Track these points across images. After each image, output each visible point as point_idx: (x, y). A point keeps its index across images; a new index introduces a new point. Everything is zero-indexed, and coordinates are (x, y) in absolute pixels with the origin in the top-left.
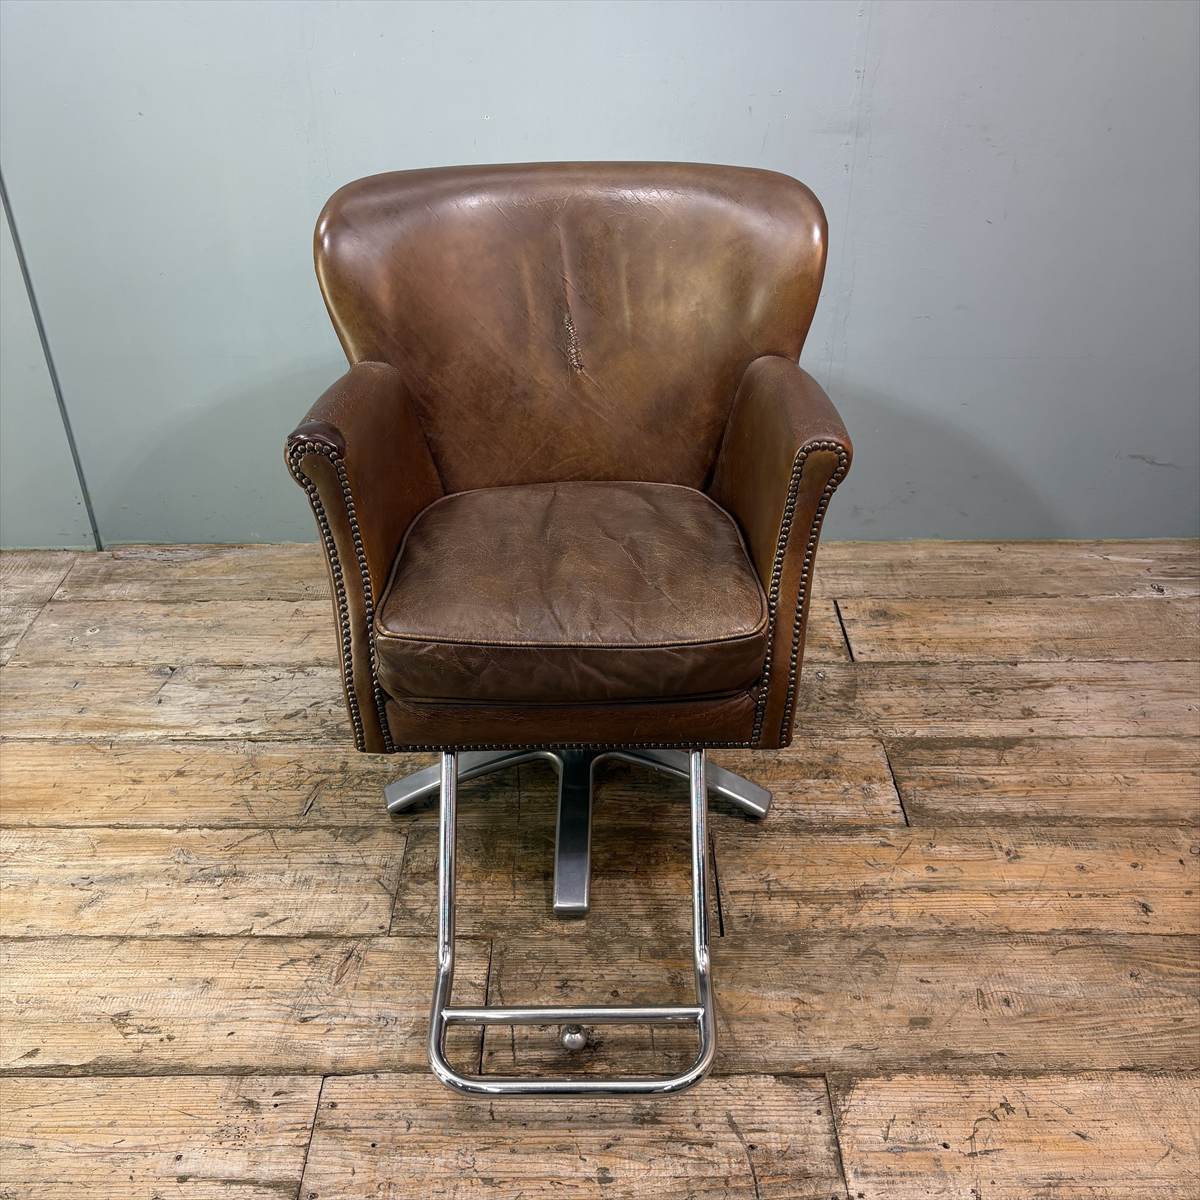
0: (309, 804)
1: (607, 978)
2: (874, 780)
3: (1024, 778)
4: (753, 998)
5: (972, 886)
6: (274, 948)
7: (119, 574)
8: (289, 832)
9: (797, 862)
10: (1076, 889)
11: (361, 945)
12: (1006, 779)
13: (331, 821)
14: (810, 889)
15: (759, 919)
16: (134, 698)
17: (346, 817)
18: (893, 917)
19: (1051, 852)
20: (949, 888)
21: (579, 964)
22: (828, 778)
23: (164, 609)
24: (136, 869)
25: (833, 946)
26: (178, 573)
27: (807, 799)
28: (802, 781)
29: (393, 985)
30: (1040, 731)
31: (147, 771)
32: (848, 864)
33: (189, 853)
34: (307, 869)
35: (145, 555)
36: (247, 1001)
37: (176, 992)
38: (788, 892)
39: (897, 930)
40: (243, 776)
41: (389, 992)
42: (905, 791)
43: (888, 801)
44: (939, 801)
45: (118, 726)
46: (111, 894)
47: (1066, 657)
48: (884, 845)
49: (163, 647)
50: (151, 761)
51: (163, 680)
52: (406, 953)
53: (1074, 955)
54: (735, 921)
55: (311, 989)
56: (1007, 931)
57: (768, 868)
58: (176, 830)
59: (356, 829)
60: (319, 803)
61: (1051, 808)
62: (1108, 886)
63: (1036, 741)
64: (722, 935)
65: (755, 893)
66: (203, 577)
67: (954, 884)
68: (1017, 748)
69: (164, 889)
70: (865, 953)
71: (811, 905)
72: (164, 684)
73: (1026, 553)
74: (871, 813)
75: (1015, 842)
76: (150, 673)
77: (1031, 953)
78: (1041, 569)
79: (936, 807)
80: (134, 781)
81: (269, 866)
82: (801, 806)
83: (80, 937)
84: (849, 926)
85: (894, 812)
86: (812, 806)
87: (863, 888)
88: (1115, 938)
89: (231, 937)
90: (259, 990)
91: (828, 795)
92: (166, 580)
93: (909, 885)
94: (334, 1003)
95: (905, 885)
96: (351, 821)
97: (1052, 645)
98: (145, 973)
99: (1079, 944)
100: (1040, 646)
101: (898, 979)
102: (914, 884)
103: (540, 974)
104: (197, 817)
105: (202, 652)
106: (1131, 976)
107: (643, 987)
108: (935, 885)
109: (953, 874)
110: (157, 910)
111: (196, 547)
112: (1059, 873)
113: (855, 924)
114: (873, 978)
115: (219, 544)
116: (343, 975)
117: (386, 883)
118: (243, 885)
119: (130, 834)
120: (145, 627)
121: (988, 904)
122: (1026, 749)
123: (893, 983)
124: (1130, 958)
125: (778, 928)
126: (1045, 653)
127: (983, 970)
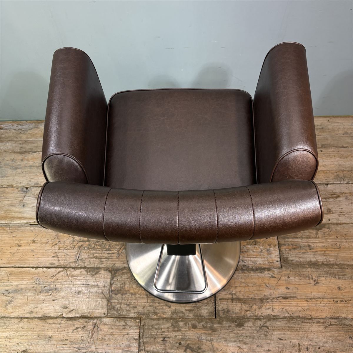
0: (77, 257)
1: (178, 337)
2: (272, 246)
3: (324, 244)
4: (225, 346)
5: (301, 296)
6: (70, 322)
7: (3, 138)
8: (72, 270)
9: (243, 285)
10: (336, 298)
11: (98, 322)
12: (318, 245)
13: (86, 265)
14: (246, 298)
15: (228, 311)
16: (15, 203)
17: (90, 263)
18: (273, 310)
19: (329, 281)
20: (293, 297)
21: (168, 331)
22: (255, 245)
23: (21, 156)
24: (23, 287)
25: (252, 323)
26: (24, 137)
27: (248, 255)
28: (247, 246)
29: (109, 339)
30: (333, 220)
31: (23, 240)
32: (260, 286)
33: (40, 279)
34: (79, 287)
35: (11, 127)
36: (63, 346)
37: (40, 341)
38: (238, 299)
39: (274, 316)
40: (55, 243)
41: (108, 342)
42: (282, 251)
43: (276, 256)
44: (293, 256)
45: (11, 218)
46: (16, 298)
47: (346, 181)
48: (273, 277)
49: (22, 177)
50: (24, 235)
51: (24, 195)
52: (112, 325)
53: (332, 328)
54: (220, 312)
55: (83, 341)
56: (310, 317)
57: (232, 288)
58: (34, 269)
59: (94, 268)
60: (81, 256)
61: (332, 259)
62: (347, 296)
63: (330, 225)
64: (216, 318)
65: (227, 299)
66: (33, 139)
67: (295, 295)
68: (323, 229)
69: (33, 296)
70: (262, 326)
71: (246, 305)
72: (24, 197)
73: (338, 123)
74: (269, 262)
75: (318, 275)
76: (19, 191)
77: (317, 327)
78: (343, 132)
79: (292, 259)
80: (19, 245)
81: (67, 285)
82: (246, 259)
83: (8, 317)
84: (258, 314)
85: (277, 261)
86: (249, 259)
87: (264, 297)
88: (347, 321)
89: (57, 317)
90: (67, 341)
91: (256, 253)
92: (20, 141)
93: (280, 295)
94: (91, 347)
95: (277, 296)
96: (92, 265)
97: (342, 175)
98: (30, 333)
99: (334, 323)
100: (338, 175)
101: (272, 338)
102: (281, 295)
103: (156, 335)
104: (41, 263)
105: (36, 180)
106: (350, 338)
107: (189, 341)
108: (288, 296)
109: (295, 291)
110: (32, 306)
111: (30, 123)
112: (331, 290)
113: (260, 314)
114: (264, 338)
115: (37, 120)
116: (93, 335)
117: (105, 294)
118: (59, 295)
119: (20, 271)
120: (15, 167)
121: (305, 305)
122: (327, 230)
123: (270, 340)
124: (351, 330)
125: (234, 315)
126: (339, 178)
127: (301, 334)
